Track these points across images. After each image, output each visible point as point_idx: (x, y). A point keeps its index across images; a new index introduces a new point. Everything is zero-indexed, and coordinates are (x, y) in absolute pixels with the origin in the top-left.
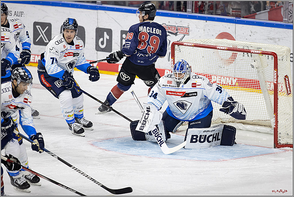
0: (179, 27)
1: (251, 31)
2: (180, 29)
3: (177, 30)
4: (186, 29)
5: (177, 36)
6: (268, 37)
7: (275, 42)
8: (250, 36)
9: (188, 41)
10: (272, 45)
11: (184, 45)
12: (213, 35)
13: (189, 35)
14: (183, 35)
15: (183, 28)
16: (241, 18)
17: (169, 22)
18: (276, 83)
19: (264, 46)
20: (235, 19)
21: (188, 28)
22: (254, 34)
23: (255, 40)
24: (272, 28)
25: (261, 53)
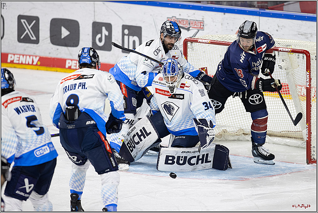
0: (192, 21)
1: (278, 25)
2: (193, 23)
3: (189, 24)
4: (200, 23)
5: (189, 31)
6: (299, 32)
7: (307, 38)
8: (277, 30)
9: (203, 37)
10: (304, 42)
11: (199, 42)
12: (232, 30)
13: (203, 30)
14: (196, 31)
15: (197, 22)
16: (266, 10)
17: (180, 15)
18: (309, 87)
19: (294, 43)
20: (258, 11)
21: (203, 22)
22: (281, 29)
23: (283, 35)
24: (303, 21)
25: (290, 51)
